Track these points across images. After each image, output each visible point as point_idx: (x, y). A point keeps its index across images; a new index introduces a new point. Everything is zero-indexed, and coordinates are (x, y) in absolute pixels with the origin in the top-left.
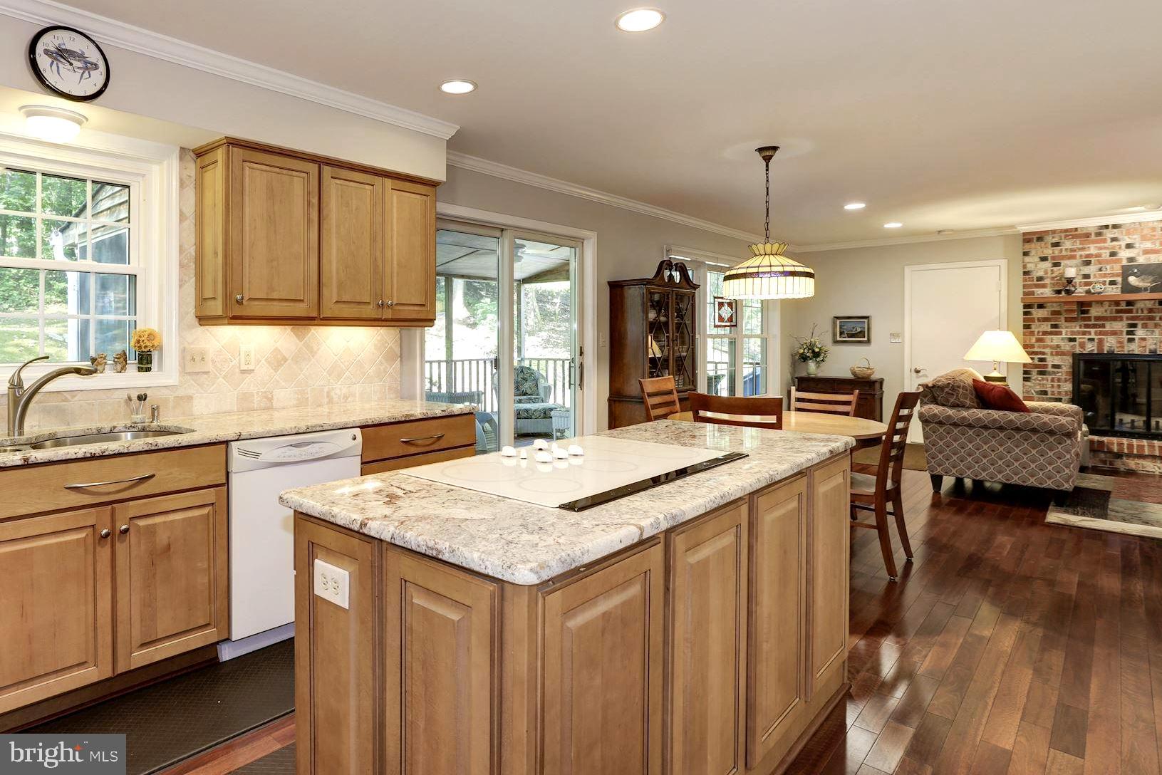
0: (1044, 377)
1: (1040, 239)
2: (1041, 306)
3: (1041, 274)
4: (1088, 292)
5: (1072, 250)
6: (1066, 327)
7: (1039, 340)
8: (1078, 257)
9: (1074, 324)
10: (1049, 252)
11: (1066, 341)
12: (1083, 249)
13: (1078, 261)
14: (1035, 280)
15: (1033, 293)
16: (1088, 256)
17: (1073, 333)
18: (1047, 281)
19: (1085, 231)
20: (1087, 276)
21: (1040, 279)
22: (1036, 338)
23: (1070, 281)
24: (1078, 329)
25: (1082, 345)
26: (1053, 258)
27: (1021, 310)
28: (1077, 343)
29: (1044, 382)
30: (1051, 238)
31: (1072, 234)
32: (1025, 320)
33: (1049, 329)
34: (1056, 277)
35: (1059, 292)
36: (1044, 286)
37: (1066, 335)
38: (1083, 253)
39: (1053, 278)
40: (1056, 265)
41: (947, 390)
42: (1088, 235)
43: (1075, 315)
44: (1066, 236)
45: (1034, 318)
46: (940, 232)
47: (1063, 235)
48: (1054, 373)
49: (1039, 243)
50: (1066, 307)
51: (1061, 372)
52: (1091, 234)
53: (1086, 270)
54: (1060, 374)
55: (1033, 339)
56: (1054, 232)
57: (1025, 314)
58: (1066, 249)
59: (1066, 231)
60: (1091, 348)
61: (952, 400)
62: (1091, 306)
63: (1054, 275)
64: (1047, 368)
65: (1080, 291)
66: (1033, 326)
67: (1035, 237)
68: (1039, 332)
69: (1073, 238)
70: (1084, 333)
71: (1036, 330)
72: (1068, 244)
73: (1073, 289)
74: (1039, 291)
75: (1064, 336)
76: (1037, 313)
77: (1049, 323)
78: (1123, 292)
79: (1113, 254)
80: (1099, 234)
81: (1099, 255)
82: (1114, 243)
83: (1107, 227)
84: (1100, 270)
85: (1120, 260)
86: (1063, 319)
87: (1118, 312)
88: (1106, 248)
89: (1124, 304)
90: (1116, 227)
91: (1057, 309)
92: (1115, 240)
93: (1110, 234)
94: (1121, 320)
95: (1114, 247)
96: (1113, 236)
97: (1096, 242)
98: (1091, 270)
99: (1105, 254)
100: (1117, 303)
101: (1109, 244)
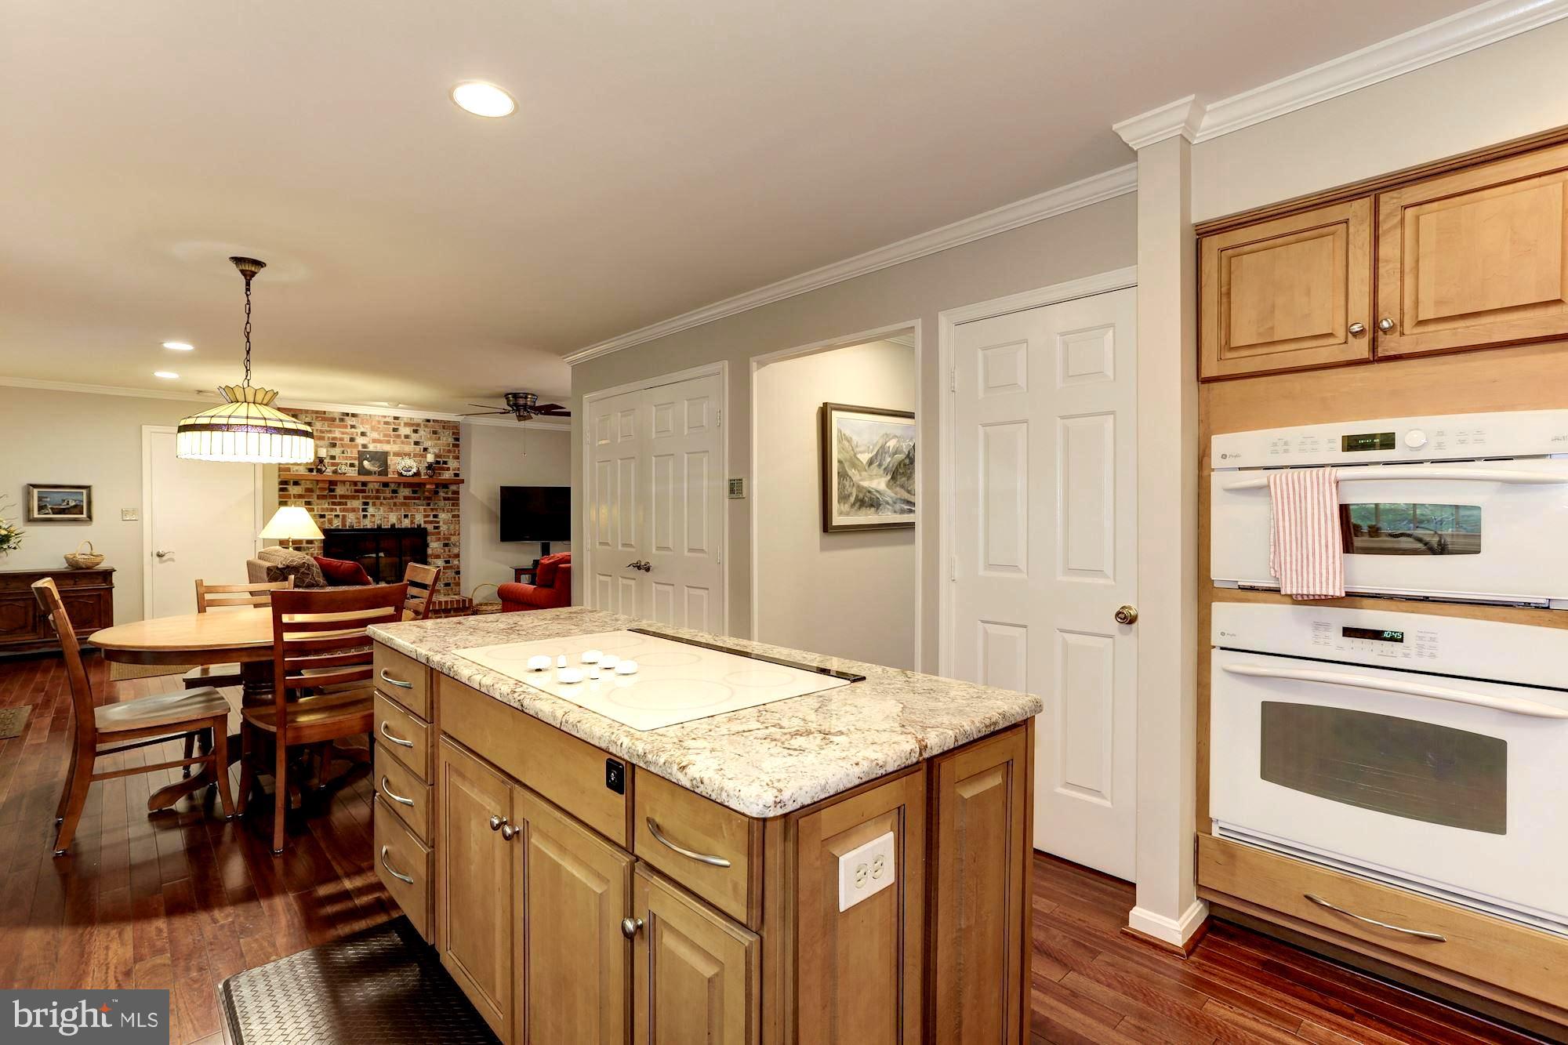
2: (296, 483)
4: (335, 472)
5: (322, 432)
6: (318, 505)
8: (326, 439)
9: (324, 501)
11: (317, 517)
12: (330, 432)
13: (326, 442)
15: (289, 469)
16: (334, 439)
17: (323, 510)
19: (331, 415)
20: (333, 457)
23: (320, 460)
24: (326, 506)
25: (330, 522)
27: (277, 487)
28: (326, 519)
31: (321, 415)
32: (280, 496)
35: (311, 470)
37: (318, 511)
38: (330, 435)
41: (303, 570)
42: (333, 420)
43: (325, 493)
44: (317, 417)
45: (290, 495)
46: (200, 392)
47: (314, 416)
48: (308, 548)
50: (320, 485)
51: (314, 547)
52: (336, 419)
53: (333, 452)
54: (313, 550)
56: (307, 411)
57: (281, 490)
58: (317, 430)
59: (317, 412)
60: (337, 524)
61: (307, 580)
62: (336, 485)
64: (302, 544)
65: (329, 470)
66: (289, 503)
69: (321, 420)
70: (332, 510)
72: (318, 425)
73: (324, 469)
74: (294, 468)
75: (316, 513)
76: (292, 489)
77: (304, 500)
78: (359, 474)
79: (352, 440)
80: (342, 420)
81: (341, 439)
82: (353, 430)
83: (347, 414)
84: (343, 453)
85: (357, 446)
86: (315, 497)
87: (356, 491)
88: (346, 433)
89: (360, 484)
90: (353, 415)
91: (310, 486)
92: (353, 427)
93: (349, 421)
94: (359, 499)
95: (352, 434)
96: (352, 423)
97: (339, 427)
98: (336, 452)
99: (347, 438)
100: (355, 483)
101: (349, 430)
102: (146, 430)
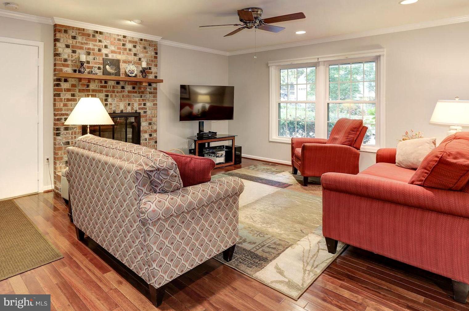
0: (68, 131)
1: (66, 31)
2: (66, 81)
3: (66, 57)
4: (90, 73)
5: (82, 44)
7: (65, 105)
8: (84, 48)
10: (70, 42)
12: (87, 44)
13: (85, 51)
14: (63, 61)
15: (61, 70)
16: (89, 49)
18: (69, 62)
19: (87, 32)
20: (89, 62)
21: (66, 60)
22: (63, 104)
23: (82, 64)
26: (73, 47)
27: (53, 82)
29: (68, 135)
30: (71, 32)
31: (81, 31)
32: (55, 90)
33: (70, 97)
34: (74, 60)
35: (75, 71)
36: (67, 66)
38: (86, 46)
39: (72, 61)
40: (74, 52)
42: (89, 35)
44: (79, 33)
45: (62, 89)
47: (77, 31)
49: (65, 35)
50: (82, 82)
54: (76, 129)
55: (62, 105)
56: (73, 28)
57: (55, 85)
58: (79, 42)
59: (79, 29)
62: (90, 83)
63: (73, 59)
65: (86, 72)
66: (61, 95)
67: (63, 29)
68: (65, 99)
69: (82, 35)
71: (63, 98)
72: (80, 39)
74: (65, 69)
76: (64, 85)
77: (70, 93)
78: (103, 74)
79: (100, 50)
80: (94, 36)
81: (93, 50)
82: (100, 43)
83: (97, 32)
84: (94, 59)
85: (102, 55)
86: (77, 91)
87: (102, 87)
88: (97, 46)
89: (103, 82)
90: (101, 33)
91: (74, 83)
92: (100, 41)
93: (98, 37)
94: (103, 92)
95: (100, 46)
96: (100, 39)
97: (92, 41)
98: (90, 58)
99: (96, 49)
100: (101, 81)
101: (98, 43)
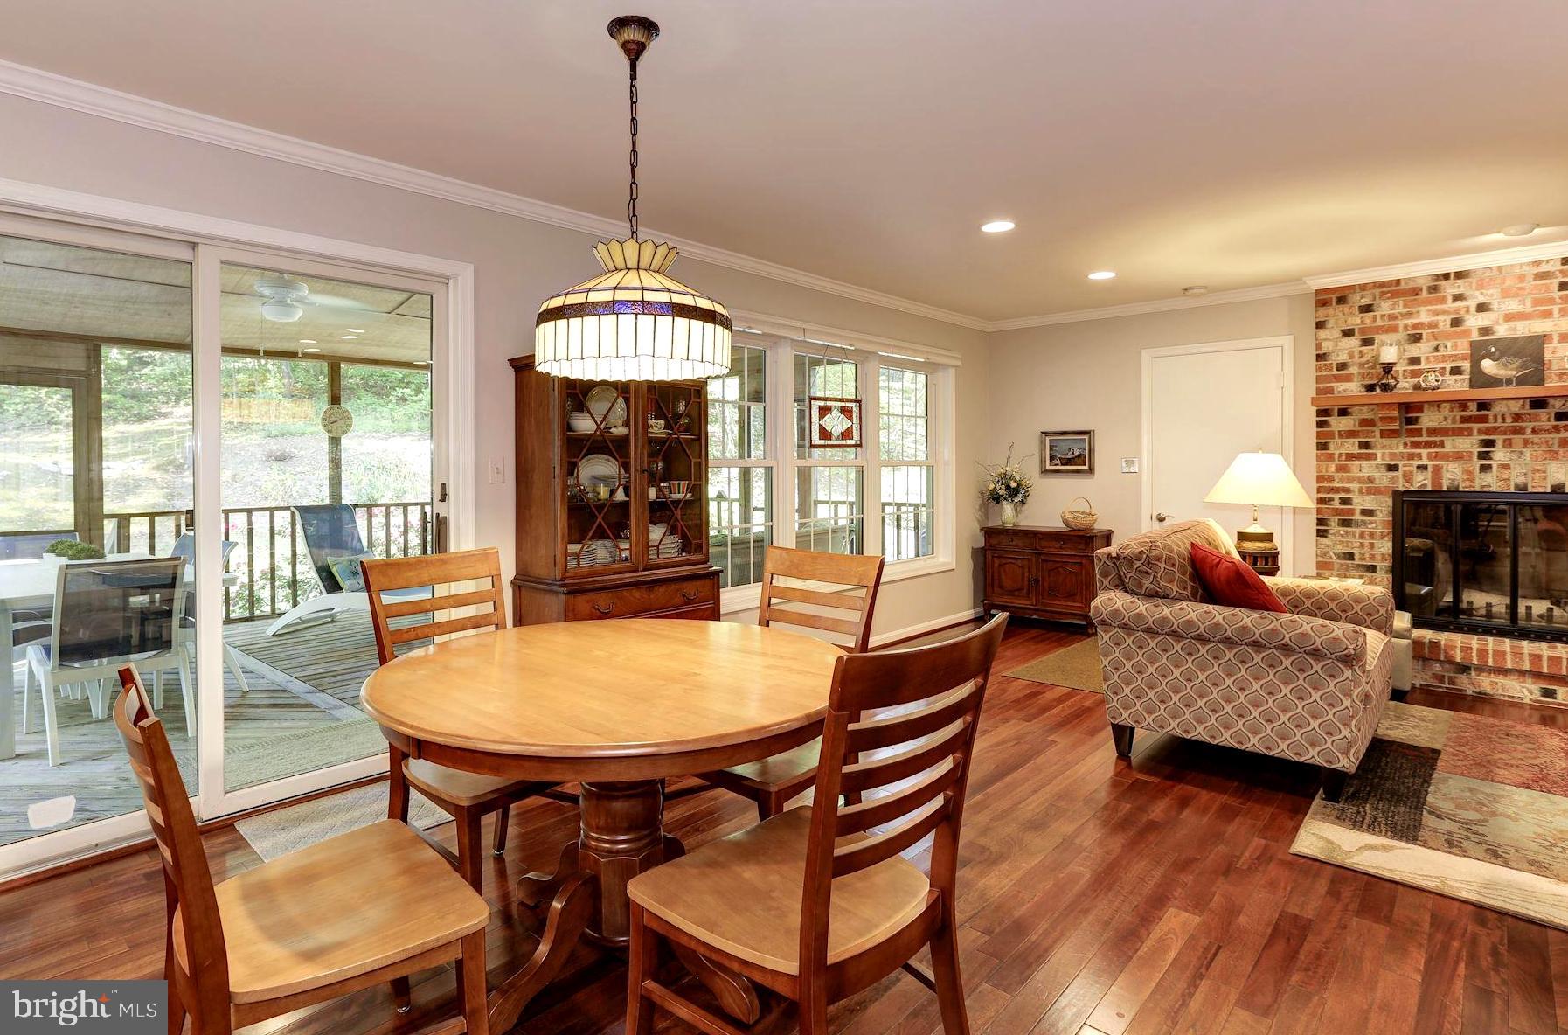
0: (1349, 529)
1: (1342, 300)
2: (1343, 412)
3: (1343, 358)
4: (1417, 387)
5: (1392, 317)
6: (1384, 447)
7: (1341, 469)
8: (1401, 328)
9: (1395, 441)
10: (1355, 321)
11: (1383, 469)
12: (1409, 315)
13: (1401, 335)
14: (1335, 369)
15: (1331, 390)
16: (1415, 326)
17: (1393, 456)
18: (1353, 370)
19: (1412, 285)
20: (1415, 361)
21: (1342, 366)
22: (1336, 466)
23: (1388, 368)
24: (1401, 449)
25: (1408, 478)
26: (1363, 331)
27: (1314, 419)
28: (1399, 474)
29: (1350, 538)
30: (1358, 298)
31: (1391, 289)
32: (1319, 435)
33: (1356, 450)
34: (1368, 362)
35: (1370, 388)
36: (1349, 378)
37: (1383, 459)
38: (1409, 322)
39: (1362, 365)
40: (1367, 342)
42: (1416, 292)
43: (1396, 426)
44: (1383, 294)
45: (1333, 432)
47: (1377, 292)
48: (1365, 523)
49: (1341, 307)
50: (1383, 413)
51: (1376, 522)
52: (1421, 290)
53: (1415, 350)
54: (1374, 525)
55: (1332, 468)
56: (1363, 287)
57: (1320, 424)
58: (1383, 316)
59: (1382, 285)
60: (1422, 481)
62: (1422, 412)
63: (1363, 360)
64: (1353, 514)
65: (1404, 387)
66: (1331, 446)
67: (1334, 297)
68: (1340, 455)
69: (1392, 297)
70: (1411, 457)
71: (1337, 452)
72: (1385, 307)
73: (1392, 382)
74: (1340, 387)
75: (1379, 461)
76: (1338, 424)
77: (1357, 440)
78: (1471, 386)
79: (1456, 322)
80: (1434, 289)
81: (1433, 325)
82: (1459, 304)
83: (1446, 276)
84: (1436, 349)
85: (1467, 333)
86: (1378, 434)
87: (1464, 420)
88: (1444, 312)
89: (1473, 407)
90: (1459, 275)
91: (1369, 416)
92: (1457, 298)
93: (1449, 288)
94: (1470, 435)
95: (1457, 311)
96: (1456, 291)
97: (1430, 302)
98: (1421, 349)
99: (1444, 322)
100: (1463, 405)
101: (1450, 305)
102: (1145, 354)
